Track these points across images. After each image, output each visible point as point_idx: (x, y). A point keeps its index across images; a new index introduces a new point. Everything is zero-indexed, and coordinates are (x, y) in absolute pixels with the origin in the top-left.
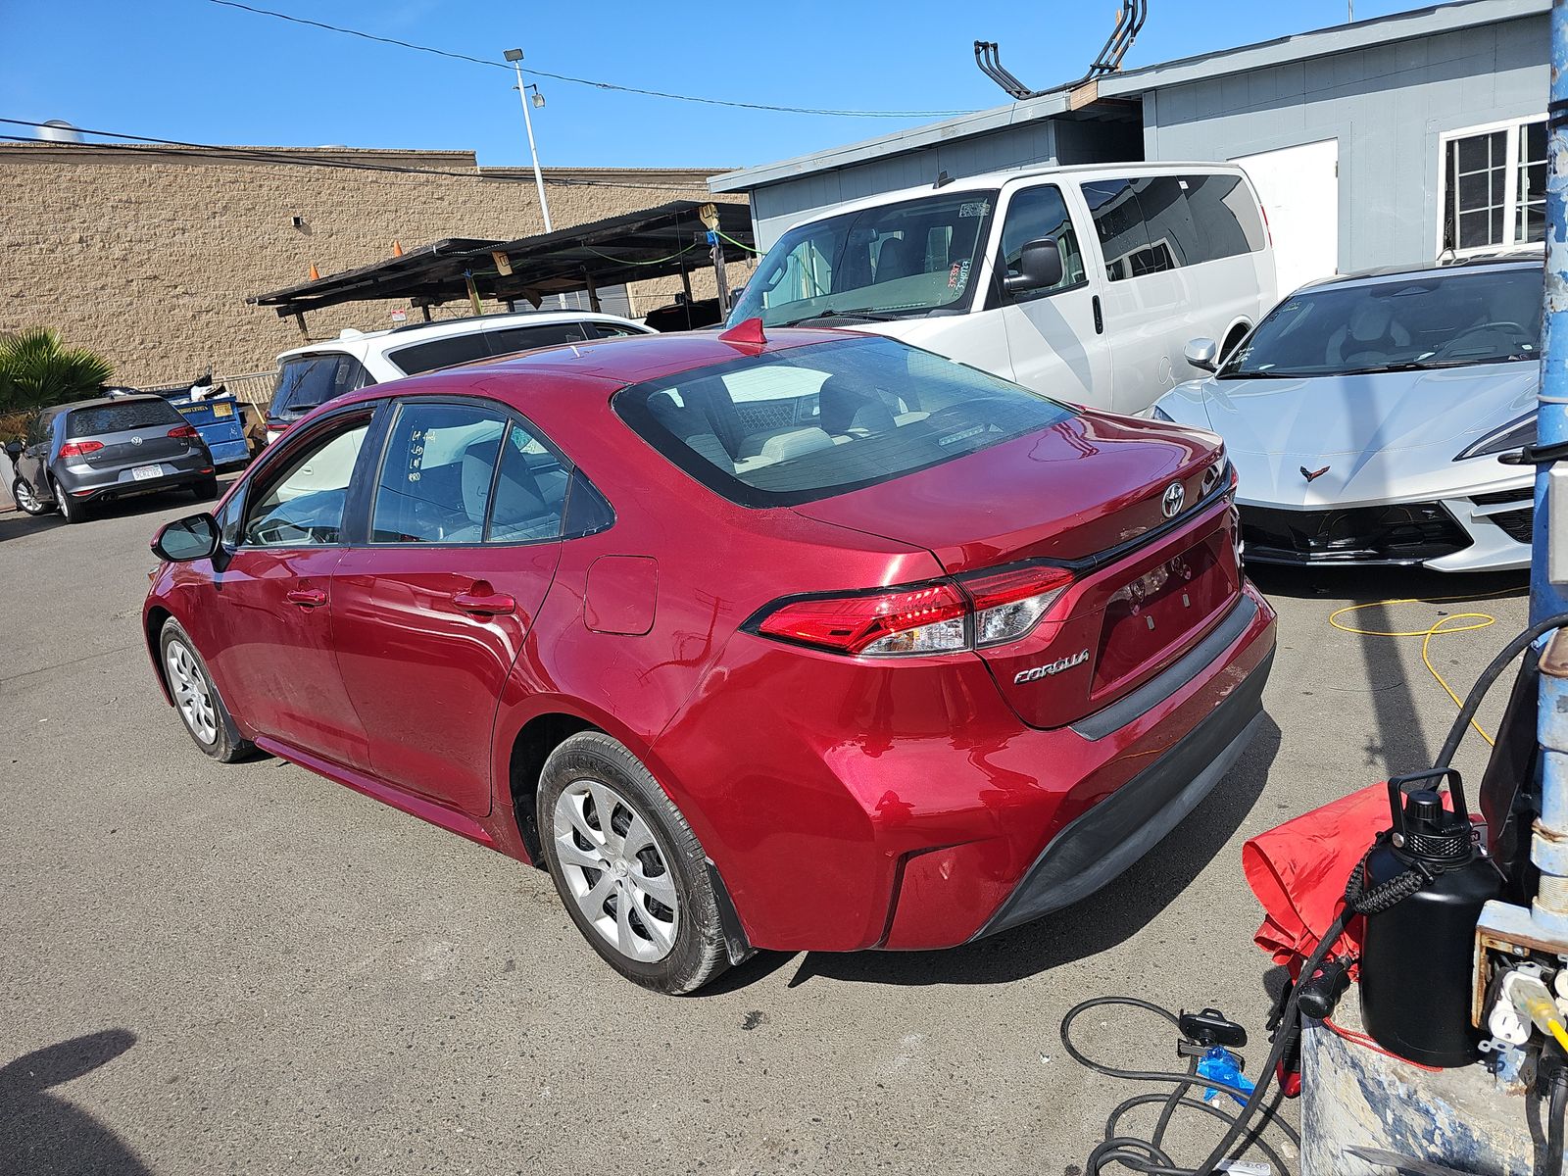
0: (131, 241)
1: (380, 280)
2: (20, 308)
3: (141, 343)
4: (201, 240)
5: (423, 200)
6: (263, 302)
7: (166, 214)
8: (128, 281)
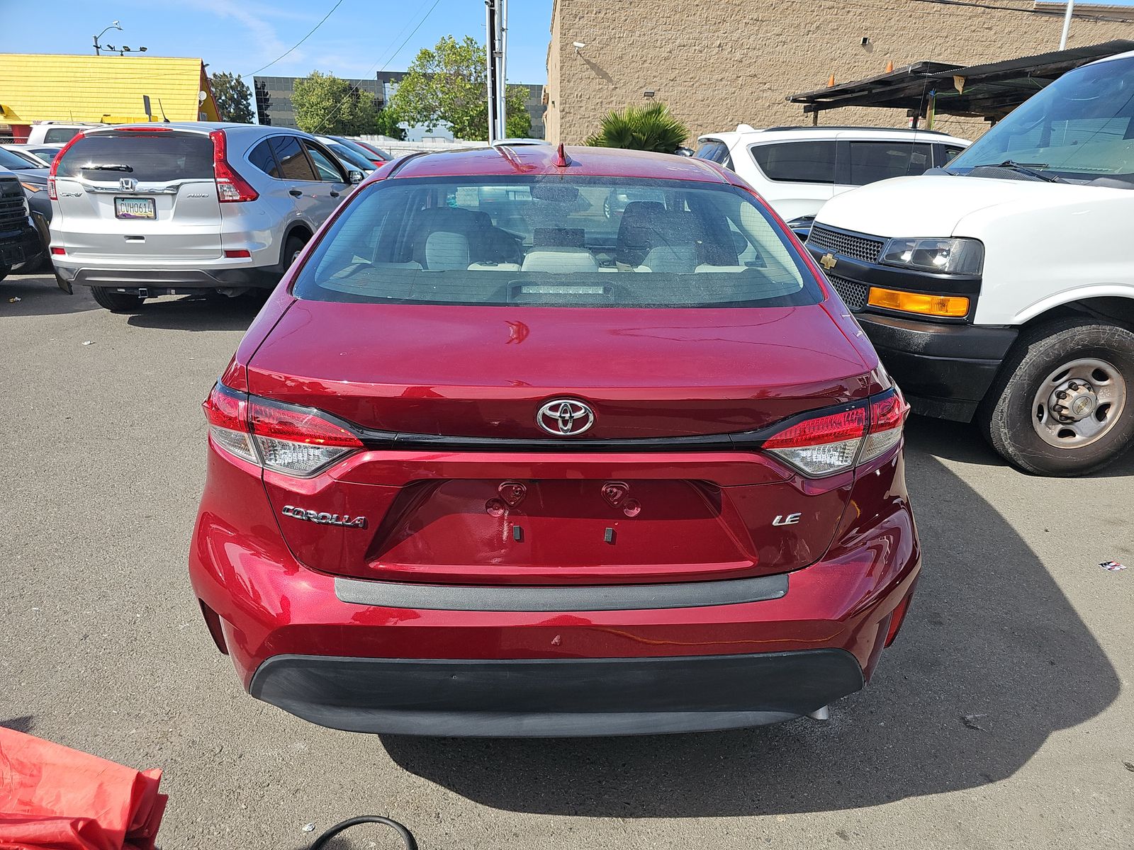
0: (749, 48)
1: (873, 91)
2: (671, 88)
3: (731, 121)
4: (793, 51)
5: (973, 28)
6: (795, 100)
7: (777, 30)
8: (737, 77)
